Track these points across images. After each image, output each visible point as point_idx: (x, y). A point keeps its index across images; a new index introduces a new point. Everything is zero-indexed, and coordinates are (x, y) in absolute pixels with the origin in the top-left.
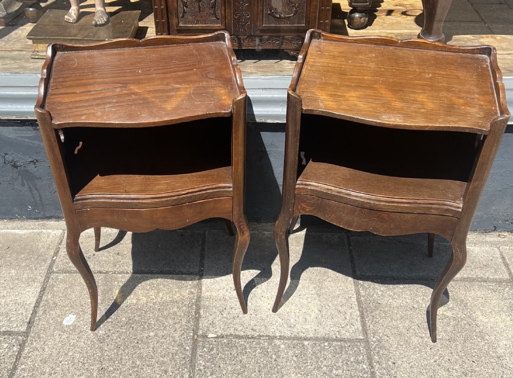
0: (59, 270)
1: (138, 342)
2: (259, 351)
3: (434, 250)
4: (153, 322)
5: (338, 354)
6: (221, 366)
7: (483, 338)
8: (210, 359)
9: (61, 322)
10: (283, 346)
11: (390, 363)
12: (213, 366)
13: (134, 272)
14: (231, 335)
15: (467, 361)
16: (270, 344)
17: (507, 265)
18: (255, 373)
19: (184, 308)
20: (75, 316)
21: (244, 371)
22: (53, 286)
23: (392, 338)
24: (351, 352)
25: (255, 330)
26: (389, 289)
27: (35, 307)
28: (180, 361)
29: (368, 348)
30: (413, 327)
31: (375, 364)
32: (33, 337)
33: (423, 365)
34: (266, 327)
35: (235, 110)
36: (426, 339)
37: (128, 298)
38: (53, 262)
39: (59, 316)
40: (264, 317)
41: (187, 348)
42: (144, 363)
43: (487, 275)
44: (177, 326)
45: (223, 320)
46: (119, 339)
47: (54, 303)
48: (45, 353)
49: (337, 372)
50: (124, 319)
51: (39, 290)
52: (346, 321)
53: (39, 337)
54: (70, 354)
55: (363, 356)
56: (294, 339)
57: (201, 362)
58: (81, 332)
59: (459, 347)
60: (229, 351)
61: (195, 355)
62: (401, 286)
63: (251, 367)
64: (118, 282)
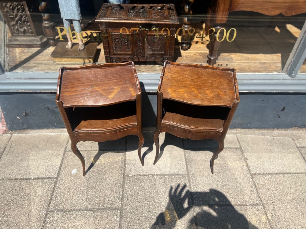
0: (69, 150)
1: (102, 180)
2: (148, 180)
4: (107, 171)
5: (178, 180)
6: (134, 188)
7: (230, 171)
8: (130, 185)
9: (71, 172)
10: (157, 178)
11: (197, 183)
12: (131, 188)
13: (100, 150)
14: (138, 175)
15: (224, 181)
16: (152, 178)
17: (239, 142)
19: (119, 165)
20: (76, 170)
21: (143, 189)
22: (67, 157)
23: (197, 173)
24: (183, 179)
25: (147, 172)
26: (196, 153)
27: (60, 167)
28: (118, 186)
29: (189, 177)
30: (205, 168)
31: (191, 183)
32: (60, 179)
34: (151, 171)
35: (137, 98)
36: (210, 173)
37: (97, 161)
38: (66, 147)
39: (70, 170)
40: (150, 167)
41: (121, 181)
42: (105, 188)
43: (232, 146)
44: (117, 172)
45: (135, 169)
46: (94, 179)
47: (68, 164)
48: (65, 186)
50: (96, 170)
51: (61, 159)
52: (181, 167)
53: (62, 179)
54: (75, 186)
55: (187, 181)
56: (161, 175)
57: (126, 186)
58: (79, 176)
59: (222, 175)
60: (137, 181)
61: (124, 184)
62: (201, 152)
63: (146, 187)
64: (93, 155)
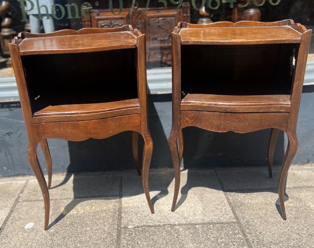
0: (23, 201)
1: (78, 234)
2: (164, 232)
3: (273, 175)
4: (88, 223)
5: (221, 231)
6: (139, 243)
8: (131, 240)
9: (23, 228)
11: (257, 233)
12: (133, 243)
13: (76, 197)
14: (144, 226)
15: (310, 229)
16: (172, 229)
18: (163, 245)
19: (110, 214)
20: (34, 223)
21: (156, 245)
22: (19, 209)
23: (256, 220)
24: (229, 229)
25: (161, 222)
26: (248, 196)
27: (5, 221)
28: (109, 242)
29: (241, 226)
30: (269, 213)
31: (247, 234)
32: (3, 237)
33: (281, 232)
34: (168, 219)
35: (138, 44)
36: (279, 219)
37: (71, 211)
38: (19, 197)
39: (22, 224)
40: (166, 215)
41: (114, 234)
42: (83, 245)
43: (310, 184)
44: (106, 223)
45: (138, 218)
46: (65, 233)
47: (19, 217)
48: (11, 245)
49: (221, 241)
50: (68, 222)
51: (8, 211)
52: (223, 213)
53: (7, 236)
54: (30, 244)
55: (238, 231)
56: (188, 225)
57: (124, 242)
58: (38, 231)
59: (303, 222)
60: (143, 234)
61: (120, 239)
62: (256, 193)
63: (160, 242)
64: (64, 204)
